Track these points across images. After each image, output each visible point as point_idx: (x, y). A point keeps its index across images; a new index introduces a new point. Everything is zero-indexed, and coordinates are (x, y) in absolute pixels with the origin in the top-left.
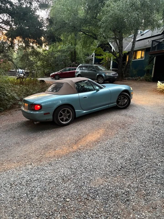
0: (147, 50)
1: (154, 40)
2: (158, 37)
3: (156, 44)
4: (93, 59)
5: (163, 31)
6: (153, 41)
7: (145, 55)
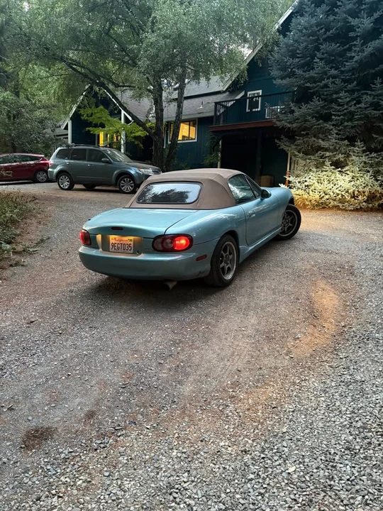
0: (201, 123)
1: (220, 102)
2: (218, 96)
3: (222, 111)
4: (67, 135)
5: (231, 82)
6: (216, 103)
7: (199, 133)
